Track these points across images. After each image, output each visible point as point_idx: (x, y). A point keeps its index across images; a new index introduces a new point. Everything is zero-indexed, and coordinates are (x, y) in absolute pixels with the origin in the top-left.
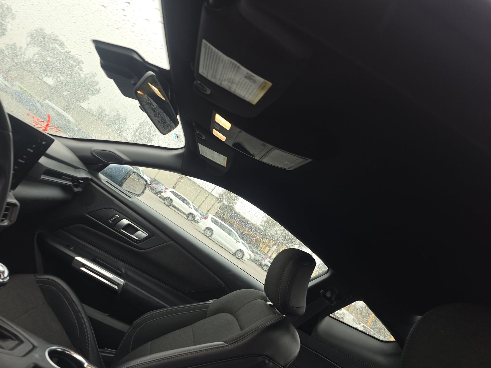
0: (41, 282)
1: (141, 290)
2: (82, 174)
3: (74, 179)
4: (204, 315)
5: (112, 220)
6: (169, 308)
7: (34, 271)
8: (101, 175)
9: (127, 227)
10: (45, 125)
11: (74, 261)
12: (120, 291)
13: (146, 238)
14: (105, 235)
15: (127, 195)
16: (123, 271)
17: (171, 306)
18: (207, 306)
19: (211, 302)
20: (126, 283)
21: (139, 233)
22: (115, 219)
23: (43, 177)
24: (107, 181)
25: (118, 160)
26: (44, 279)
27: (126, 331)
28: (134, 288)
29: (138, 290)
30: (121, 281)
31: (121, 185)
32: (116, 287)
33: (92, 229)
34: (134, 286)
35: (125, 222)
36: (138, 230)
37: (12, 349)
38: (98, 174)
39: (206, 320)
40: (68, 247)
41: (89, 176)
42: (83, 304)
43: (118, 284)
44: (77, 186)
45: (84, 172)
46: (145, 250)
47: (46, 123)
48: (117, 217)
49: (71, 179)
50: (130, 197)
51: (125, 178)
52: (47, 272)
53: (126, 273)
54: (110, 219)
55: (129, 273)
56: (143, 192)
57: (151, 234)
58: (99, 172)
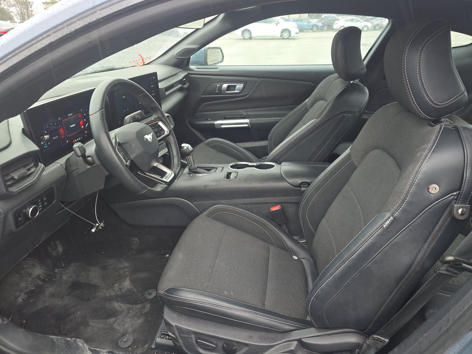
0: (208, 144)
1: (261, 119)
2: (182, 75)
3: (181, 82)
4: (306, 111)
5: (217, 90)
6: (283, 118)
7: (201, 141)
8: (192, 67)
9: (229, 88)
10: (142, 61)
11: (215, 125)
12: (250, 126)
13: (244, 87)
14: (220, 101)
15: (214, 68)
16: (245, 114)
17: (284, 117)
18: (306, 104)
19: (307, 100)
20: (250, 120)
21: (237, 87)
22: (218, 88)
23: (167, 93)
24: (197, 68)
25: (192, 51)
26: (209, 142)
27: (267, 145)
28: (257, 120)
29: (259, 120)
30: (247, 121)
31: (206, 64)
32: (246, 125)
33: (211, 102)
34: (256, 119)
35: (225, 86)
36: (236, 86)
37: (215, 172)
38: (189, 67)
39: (308, 113)
40: (207, 120)
41: (186, 73)
42: (236, 144)
43: (246, 123)
44: (185, 84)
45: (182, 73)
46: (248, 95)
47: (141, 59)
48: (219, 86)
49: (179, 83)
50: (217, 68)
51: (206, 58)
52: (207, 138)
53: (247, 115)
54: (216, 90)
55: (249, 113)
56: (223, 57)
57: (245, 83)
58: (188, 65)
